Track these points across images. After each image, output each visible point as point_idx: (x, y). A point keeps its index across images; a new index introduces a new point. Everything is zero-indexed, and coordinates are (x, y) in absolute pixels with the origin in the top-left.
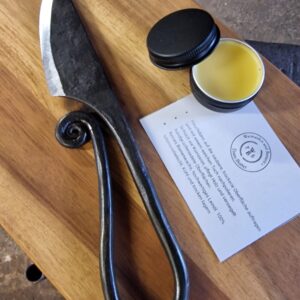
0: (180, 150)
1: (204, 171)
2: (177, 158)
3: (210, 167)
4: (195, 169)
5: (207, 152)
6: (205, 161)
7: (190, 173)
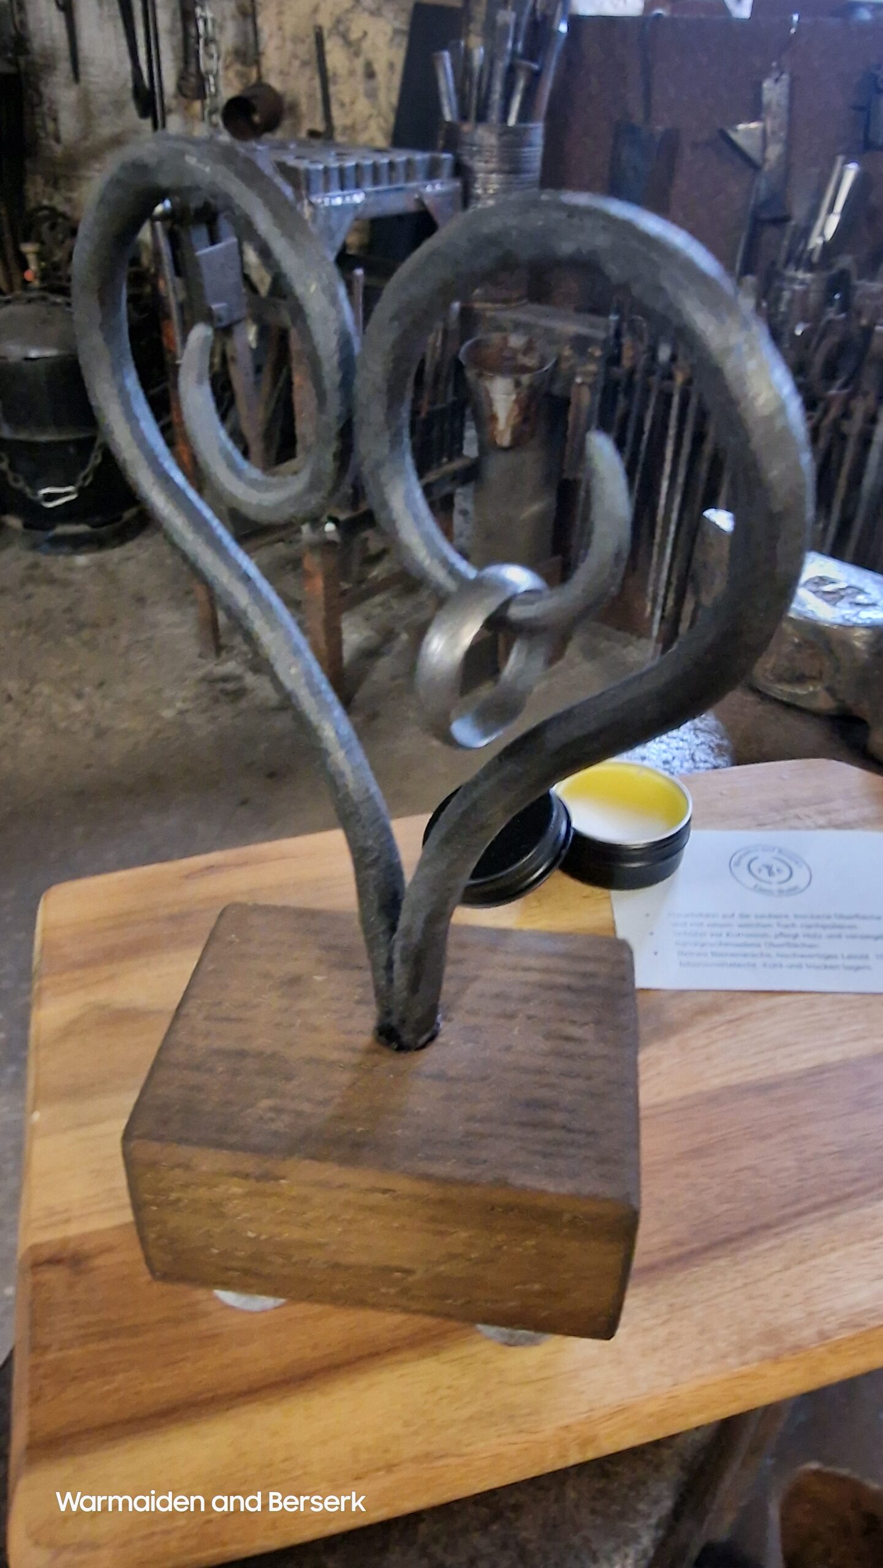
0: (721, 955)
1: (782, 940)
2: (739, 965)
3: (778, 930)
4: (773, 951)
5: (744, 921)
6: (760, 931)
7: (778, 960)
